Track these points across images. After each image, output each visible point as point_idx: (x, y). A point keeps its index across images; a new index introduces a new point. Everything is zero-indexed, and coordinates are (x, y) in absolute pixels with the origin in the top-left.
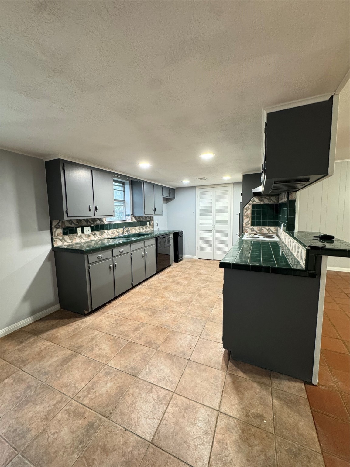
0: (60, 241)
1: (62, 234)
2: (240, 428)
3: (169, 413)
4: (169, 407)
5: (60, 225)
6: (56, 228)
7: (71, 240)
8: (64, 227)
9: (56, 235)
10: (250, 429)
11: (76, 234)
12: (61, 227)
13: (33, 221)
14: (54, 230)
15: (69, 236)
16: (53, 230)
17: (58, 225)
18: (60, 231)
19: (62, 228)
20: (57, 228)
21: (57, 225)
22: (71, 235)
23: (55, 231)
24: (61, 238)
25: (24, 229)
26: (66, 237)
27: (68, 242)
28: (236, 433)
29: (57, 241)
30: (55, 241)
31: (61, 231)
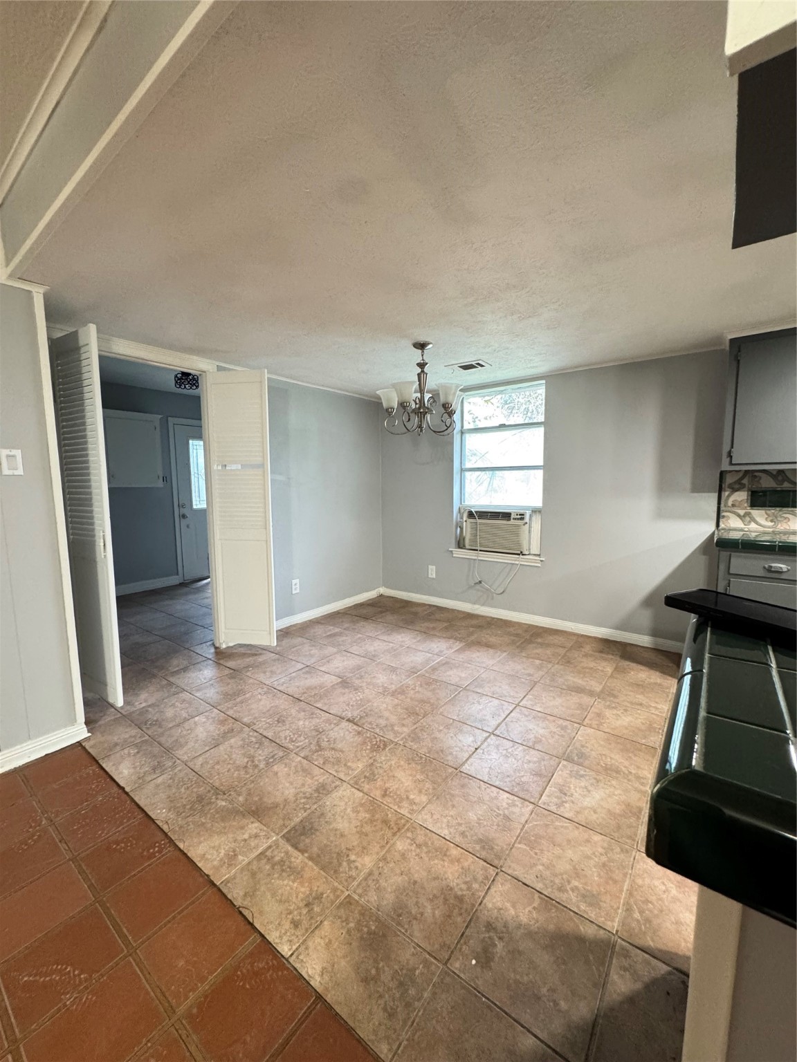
0: (738, 519)
1: (746, 505)
2: (465, 896)
3: (498, 793)
4: (508, 795)
5: (745, 484)
6: (733, 488)
7: (772, 521)
8: (756, 490)
9: (730, 503)
10: (461, 914)
11: (793, 509)
12: (746, 489)
13: (684, 473)
14: (727, 493)
15: (768, 512)
16: (723, 493)
17: (739, 484)
18: (742, 496)
19: (748, 491)
20: (734, 490)
21: (735, 483)
22: (772, 511)
23: (729, 496)
24: (742, 512)
25: (665, 486)
26: (758, 514)
27: (760, 525)
28: (458, 885)
29: (728, 517)
30: (724, 517)
31: (746, 498)
